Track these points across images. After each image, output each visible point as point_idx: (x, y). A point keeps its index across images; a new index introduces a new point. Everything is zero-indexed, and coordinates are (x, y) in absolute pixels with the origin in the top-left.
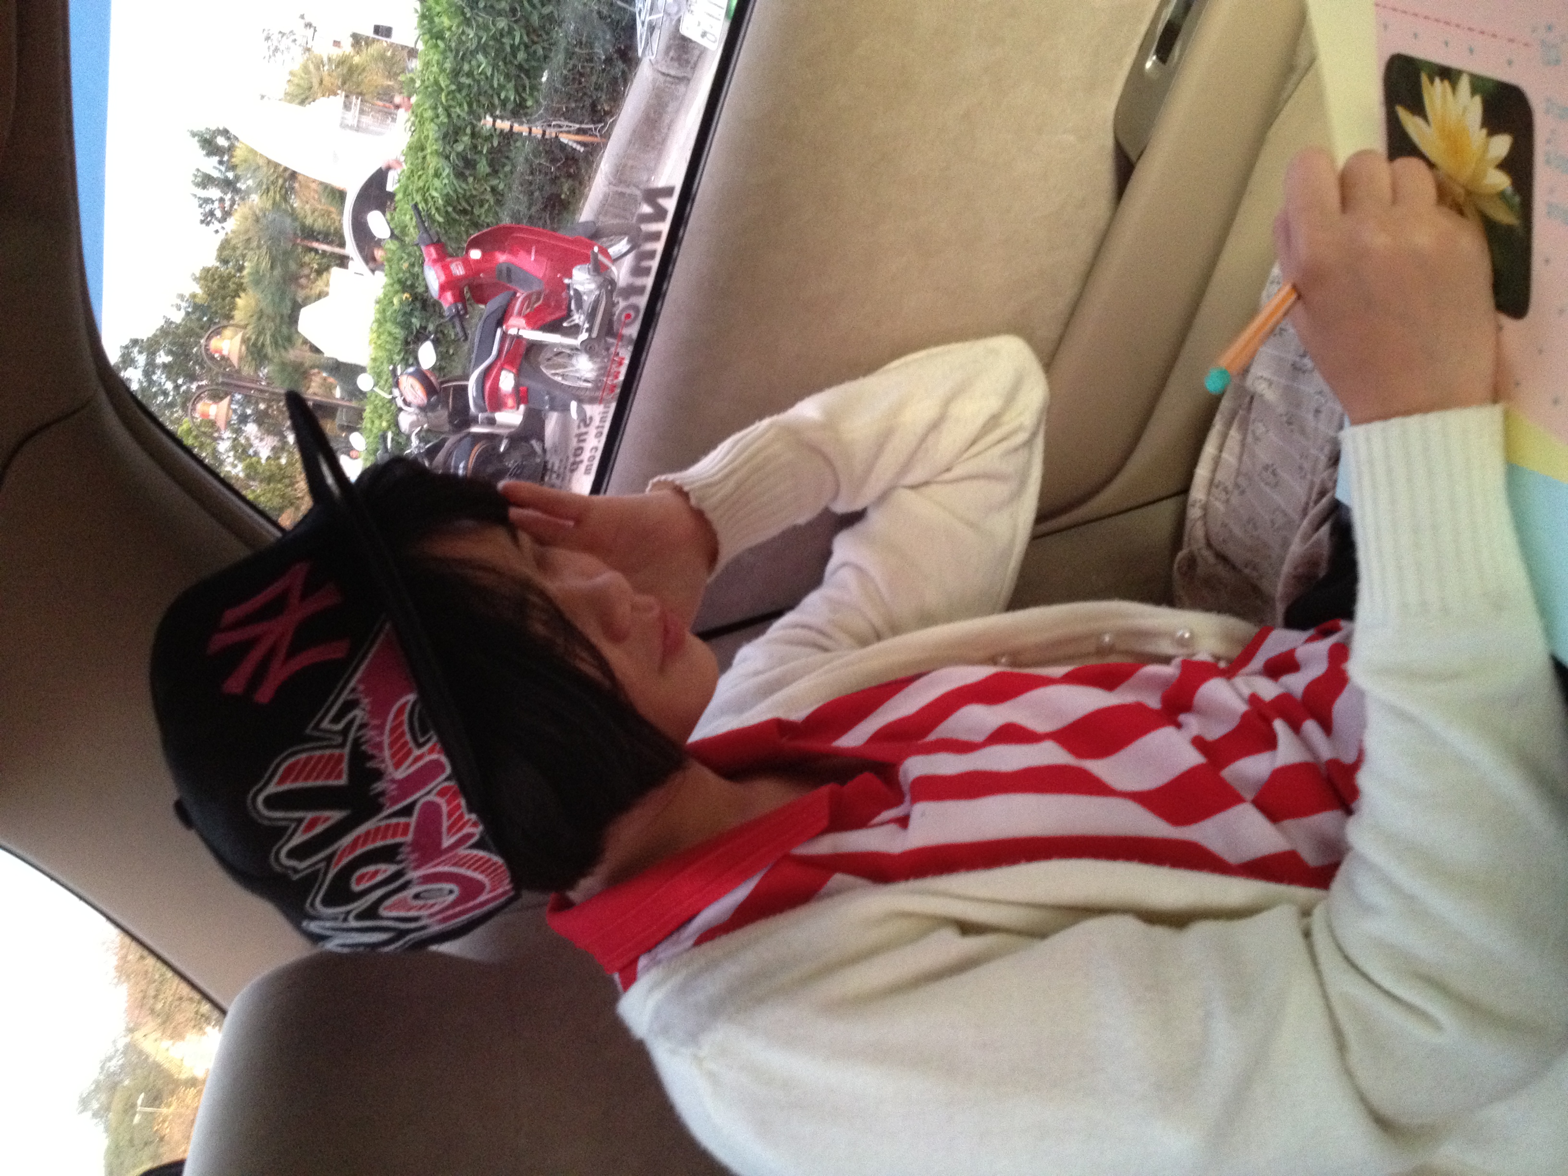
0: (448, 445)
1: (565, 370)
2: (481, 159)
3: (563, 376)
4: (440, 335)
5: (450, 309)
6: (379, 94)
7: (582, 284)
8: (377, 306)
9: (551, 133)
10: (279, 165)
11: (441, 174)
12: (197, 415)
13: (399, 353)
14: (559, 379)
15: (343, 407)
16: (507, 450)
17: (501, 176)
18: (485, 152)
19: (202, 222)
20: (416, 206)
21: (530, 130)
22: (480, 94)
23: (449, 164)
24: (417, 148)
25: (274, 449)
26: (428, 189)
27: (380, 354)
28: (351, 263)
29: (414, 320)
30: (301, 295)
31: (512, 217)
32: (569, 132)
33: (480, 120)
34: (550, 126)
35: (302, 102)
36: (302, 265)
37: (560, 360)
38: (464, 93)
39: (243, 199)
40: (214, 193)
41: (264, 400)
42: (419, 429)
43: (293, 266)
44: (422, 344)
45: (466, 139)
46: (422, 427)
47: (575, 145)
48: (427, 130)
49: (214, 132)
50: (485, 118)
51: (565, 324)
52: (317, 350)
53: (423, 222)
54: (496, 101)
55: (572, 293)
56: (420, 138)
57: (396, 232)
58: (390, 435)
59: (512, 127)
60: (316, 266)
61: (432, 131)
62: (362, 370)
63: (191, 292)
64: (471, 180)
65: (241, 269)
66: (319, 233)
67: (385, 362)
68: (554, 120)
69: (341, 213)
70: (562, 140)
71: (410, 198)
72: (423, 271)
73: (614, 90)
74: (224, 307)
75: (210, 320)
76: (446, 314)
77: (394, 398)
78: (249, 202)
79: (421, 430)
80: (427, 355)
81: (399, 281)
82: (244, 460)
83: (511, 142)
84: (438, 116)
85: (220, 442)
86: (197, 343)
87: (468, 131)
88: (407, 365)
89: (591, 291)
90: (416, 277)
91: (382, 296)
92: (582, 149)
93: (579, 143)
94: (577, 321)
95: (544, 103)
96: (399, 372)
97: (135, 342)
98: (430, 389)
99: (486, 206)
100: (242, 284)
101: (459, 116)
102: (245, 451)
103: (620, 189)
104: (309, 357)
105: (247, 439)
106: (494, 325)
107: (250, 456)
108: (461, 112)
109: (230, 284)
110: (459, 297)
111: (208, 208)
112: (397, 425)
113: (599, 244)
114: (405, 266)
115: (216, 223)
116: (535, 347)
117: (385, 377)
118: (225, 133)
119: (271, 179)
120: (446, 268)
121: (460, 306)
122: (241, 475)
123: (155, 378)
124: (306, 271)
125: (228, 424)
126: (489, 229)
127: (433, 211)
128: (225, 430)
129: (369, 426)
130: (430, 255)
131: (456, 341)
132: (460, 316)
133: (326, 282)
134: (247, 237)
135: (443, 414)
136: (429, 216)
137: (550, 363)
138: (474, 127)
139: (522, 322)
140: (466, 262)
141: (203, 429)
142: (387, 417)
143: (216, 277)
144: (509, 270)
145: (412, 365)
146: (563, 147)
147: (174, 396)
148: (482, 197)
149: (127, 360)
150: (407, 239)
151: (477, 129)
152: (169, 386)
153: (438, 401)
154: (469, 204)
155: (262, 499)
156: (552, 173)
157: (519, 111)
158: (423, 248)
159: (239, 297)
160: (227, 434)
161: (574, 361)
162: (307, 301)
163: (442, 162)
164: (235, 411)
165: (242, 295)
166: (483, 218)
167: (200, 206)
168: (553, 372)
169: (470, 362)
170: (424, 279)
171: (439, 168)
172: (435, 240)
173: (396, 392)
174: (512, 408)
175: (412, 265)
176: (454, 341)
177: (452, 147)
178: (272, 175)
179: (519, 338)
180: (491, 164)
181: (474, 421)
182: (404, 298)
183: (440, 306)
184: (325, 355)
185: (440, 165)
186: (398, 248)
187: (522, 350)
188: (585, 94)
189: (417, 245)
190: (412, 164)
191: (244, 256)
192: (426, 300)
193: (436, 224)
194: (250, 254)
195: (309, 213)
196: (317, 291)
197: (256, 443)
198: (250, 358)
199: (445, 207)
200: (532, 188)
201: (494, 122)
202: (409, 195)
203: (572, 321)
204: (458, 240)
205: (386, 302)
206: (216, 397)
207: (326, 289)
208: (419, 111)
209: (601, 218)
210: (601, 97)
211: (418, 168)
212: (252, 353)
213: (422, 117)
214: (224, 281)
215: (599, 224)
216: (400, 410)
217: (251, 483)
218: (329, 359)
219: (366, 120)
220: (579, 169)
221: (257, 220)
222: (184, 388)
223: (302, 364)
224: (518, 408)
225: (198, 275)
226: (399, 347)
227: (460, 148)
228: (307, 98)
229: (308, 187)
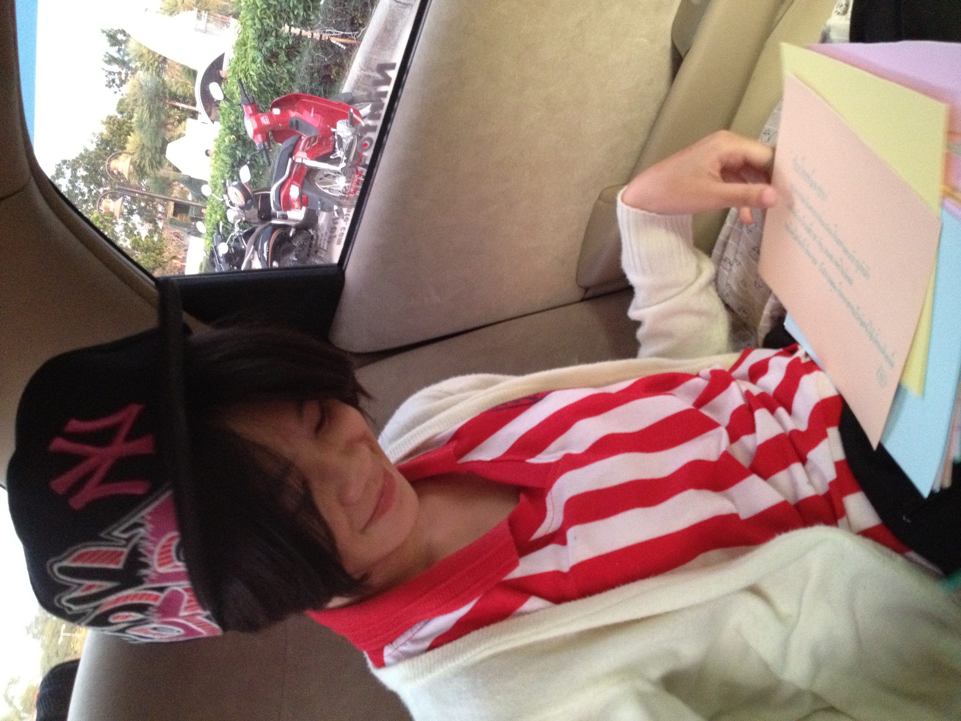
0: (257, 230)
1: (332, 186)
2: (281, 52)
3: (330, 190)
4: (253, 162)
5: (260, 146)
6: (219, 10)
7: (342, 132)
8: (215, 143)
9: (325, 37)
10: (156, 53)
11: (256, 61)
12: (101, 208)
13: (228, 173)
14: (327, 191)
15: (193, 205)
16: (294, 235)
17: (294, 63)
18: (284, 47)
19: (107, 85)
20: (240, 81)
21: (312, 34)
22: (282, 11)
23: (261, 55)
24: (242, 44)
25: (150, 231)
26: (248, 70)
27: (217, 173)
28: (199, 116)
29: (238, 152)
30: (168, 136)
31: (300, 89)
32: (336, 37)
33: (281, 27)
34: (325, 32)
35: (171, 14)
36: (169, 117)
37: (327, 179)
38: (272, 9)
39: (133, 74)
40: (115, 68)
41: (144, 200)
42: (239, 220)
43: (163, 117)
44: (242, 166)
45: (272, 39)
46: (242, 219)
47: (340, 45)
48: (248, 33)
49: (116, 31)
50: (284, 26)
51: (331, 157)
52: (177, 170)
53: (244, 90)
54: (291, 15)
55: (336, 137)
56: (243, 37)
57: (228, 96)
58: (221, 224)
59: (301, 32)
60: (178, 117)
61: (251, 33)
62: (206, 183)
63: (100, 132)
64: (275, 65)
65: (131, 117)
66: (180, 97)
67: (220, 178)
68: (328, 29)
69: (194, 85)
70: (332, 41)
71: (236, 75)
72: (243, 123)
73: (365, 11)
74: (120, 142)
75: (112, 150)
76: (258, 149)
77: (224, 201)
78: (137, 75)
79: (241, 221)
80: (245, 174)
81: (229, 128)
82: (131, 237)
83: (301, 42)
84: (255, 24)
85: (116, 225)
86: (103, 164)
87: (274, 34)
88: (233, 180)
89: (348, 137)
90: (239, 125)
91: (218, 137)
92: (344, 48)
93: (342, 43)
94: (339, 155)
95: (321, 18)
96: (227, 184)
97: (64, 162)
98: (247, 196)
99: (284, 82)
100: (131, 127)
101: (268, 25)
102: (131, 232)
103: (367, 73)
104: (172, 174)
105: (134, 224)
106: (287, 156)
107: (135, 235)
108: (270, 22)
109: (124, 127)
110: (266, 139)
111: (111, 77)
112: (226, 218)
113: (354, 107)
114: (233, 118)
115: (116, 87)
116: (312, 171)
117: (219, 188)
118: (123, 32)
119: (151, 62)
120: (258, 121)
121: (266, 144)
122: (130, 247)
123: (76, 184)
124: (172, 121)
125: (122, 214)
126: (286, 96)
127: (251, 84)
128: (119, 218)
129: (209, 218)
130: (247, 111)
131: (264, 167)
132: (266, 151)
133: (184, 128)
134: (135, 98)
135: (254, 211)
136: (248, 87)
137: (322, 181)
138: (277, 31)
139: (305, 155)
140: (271, 116)
141: (106, 217)
142: (219, 212)
143: (116, 122)
144: (297, 122)
145: (236, 180)
146: (333, 46)
147: (88, 197)
148: (282, 76)
149: (59, 173)
150: (234, 101)
151: (279, 33)
152: (85, 190)
153: (252, 204)
154: (273, 80)
155: (142, 262)
156: (325, 61)
157: (305, 23)
158: (244, 106)
159: (130, 135)
160: (121, 221)
161: (337, 180)
162: (171, 139)
163: (257, 54)
164: (126, 207)
165: (131, 134)
166: (282, 89)
167: (106, 76)
168: (323, 187)
169: (272, 180)
170: (245, 127)
171: (255, 57)
172: (251, 102)
173: (225, 197)
174: (297, 208)
175: (238, 118)
176: (262, 167)
177: (263, 44)
178: (151, 59)
179: (302, 165)
180: (287, 55)
181: (274, 216)
182: (232, 138)
183: (254, 144)
184: (183, 173)
185: (256, 55)
186: (228, 107)
187: (305, 173)
188: (347, 13)
189: (240, 105)
190: (238, 54)
191: (133, 110)
192: (245, 140)
193: (253, 92)
194: (137, 109)
195: (174, 84)
196: (178, 132)
197: (139, 227)
198: (135, 174)
199: (258, 81)
200: (313, 71)
201: (290, 28)
202: (236, 73)
203: (336, 155)
204: (266, 102)
205: (220, 140)
206: (114, 197)
207: (184, 132)
208: (243, 21)
209: (355, 91)
210: (357, 15)
211: (242, 57)
212: (137, 171)
213: (245, 24)
214: (121, 125)
215: (354, 95)
216: (228, 208)
217: (136, 252)
218: (184, 176)
219: (211, 26)
220: (342, 60)
221: (142, 88)
222: (95, 191)
223: (168, 178)
224: (301, 209)
225: (104, 120)
226: (228, 169)
227: (268, 44)
228: (174, 11)
229: (174, 68)
